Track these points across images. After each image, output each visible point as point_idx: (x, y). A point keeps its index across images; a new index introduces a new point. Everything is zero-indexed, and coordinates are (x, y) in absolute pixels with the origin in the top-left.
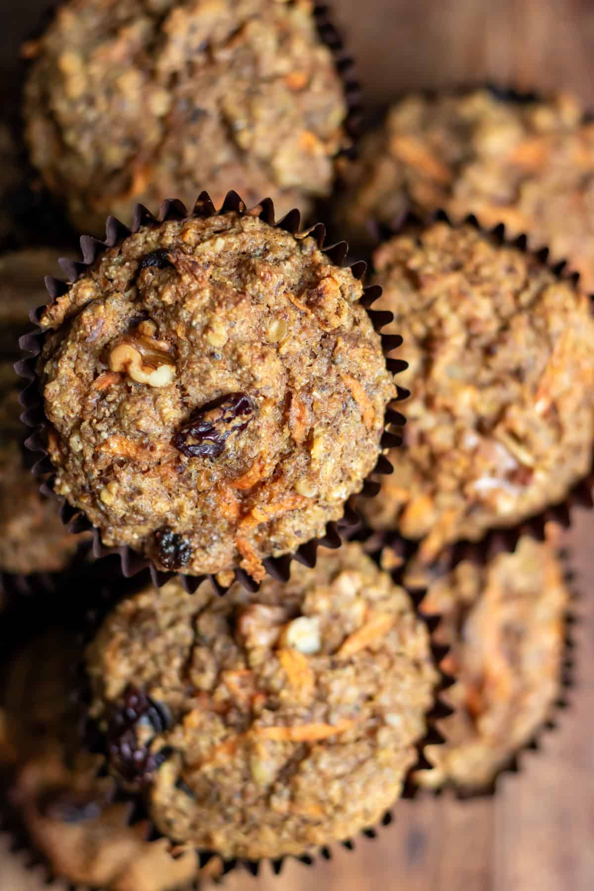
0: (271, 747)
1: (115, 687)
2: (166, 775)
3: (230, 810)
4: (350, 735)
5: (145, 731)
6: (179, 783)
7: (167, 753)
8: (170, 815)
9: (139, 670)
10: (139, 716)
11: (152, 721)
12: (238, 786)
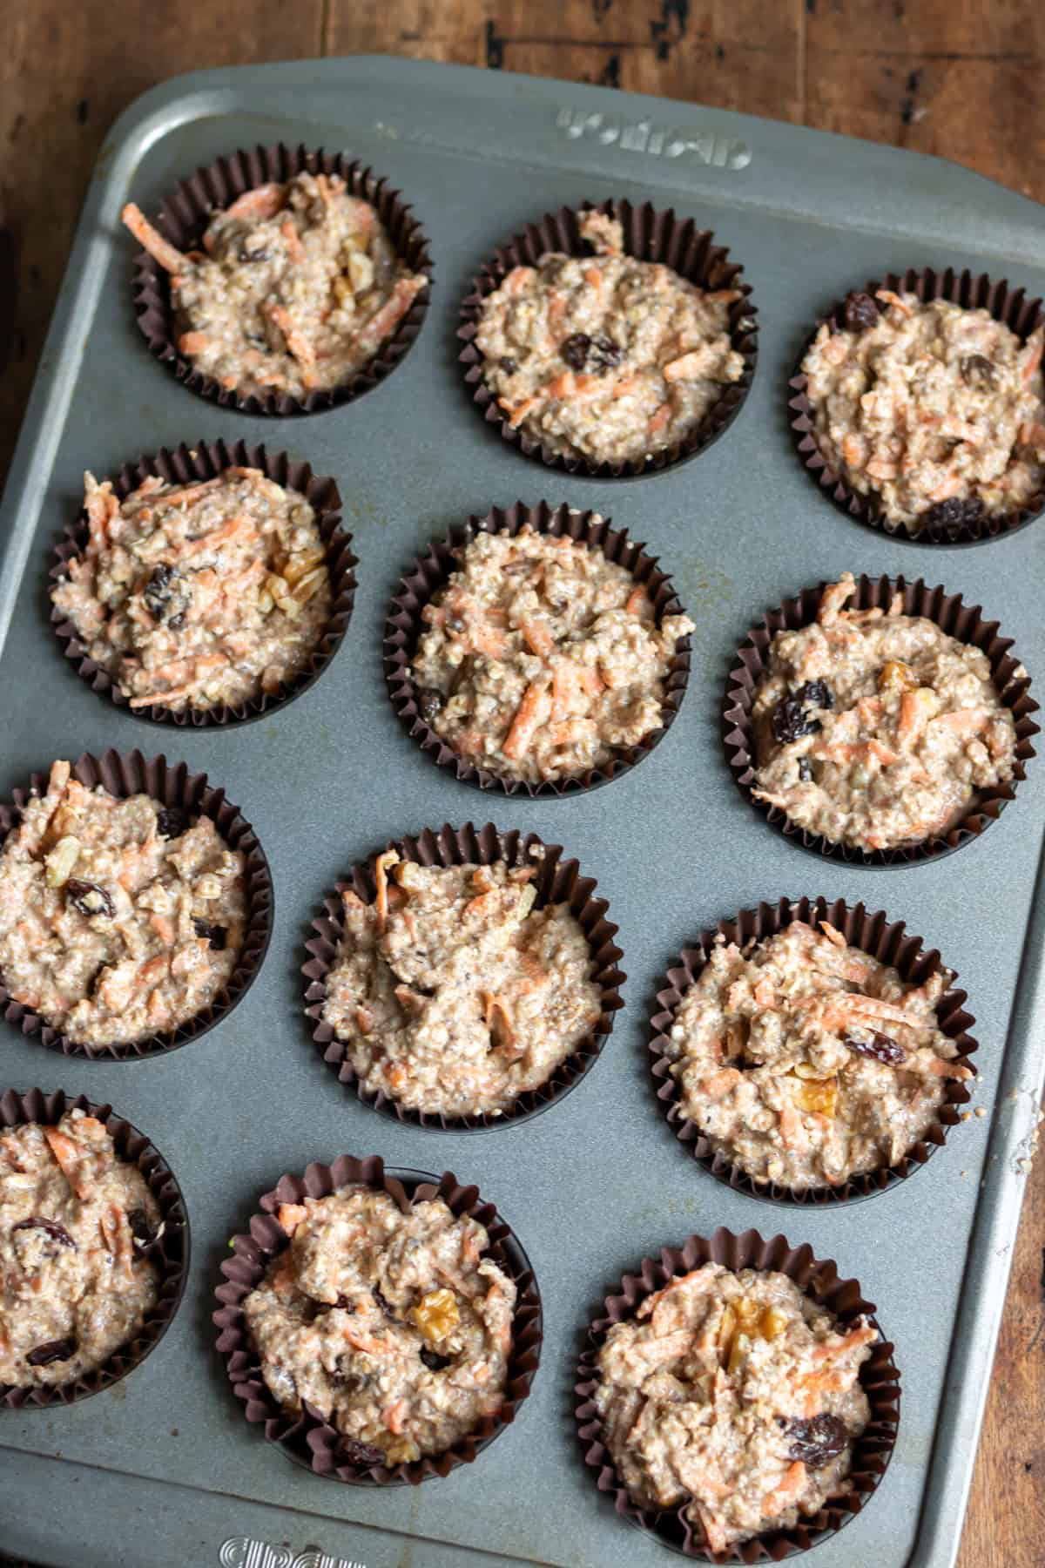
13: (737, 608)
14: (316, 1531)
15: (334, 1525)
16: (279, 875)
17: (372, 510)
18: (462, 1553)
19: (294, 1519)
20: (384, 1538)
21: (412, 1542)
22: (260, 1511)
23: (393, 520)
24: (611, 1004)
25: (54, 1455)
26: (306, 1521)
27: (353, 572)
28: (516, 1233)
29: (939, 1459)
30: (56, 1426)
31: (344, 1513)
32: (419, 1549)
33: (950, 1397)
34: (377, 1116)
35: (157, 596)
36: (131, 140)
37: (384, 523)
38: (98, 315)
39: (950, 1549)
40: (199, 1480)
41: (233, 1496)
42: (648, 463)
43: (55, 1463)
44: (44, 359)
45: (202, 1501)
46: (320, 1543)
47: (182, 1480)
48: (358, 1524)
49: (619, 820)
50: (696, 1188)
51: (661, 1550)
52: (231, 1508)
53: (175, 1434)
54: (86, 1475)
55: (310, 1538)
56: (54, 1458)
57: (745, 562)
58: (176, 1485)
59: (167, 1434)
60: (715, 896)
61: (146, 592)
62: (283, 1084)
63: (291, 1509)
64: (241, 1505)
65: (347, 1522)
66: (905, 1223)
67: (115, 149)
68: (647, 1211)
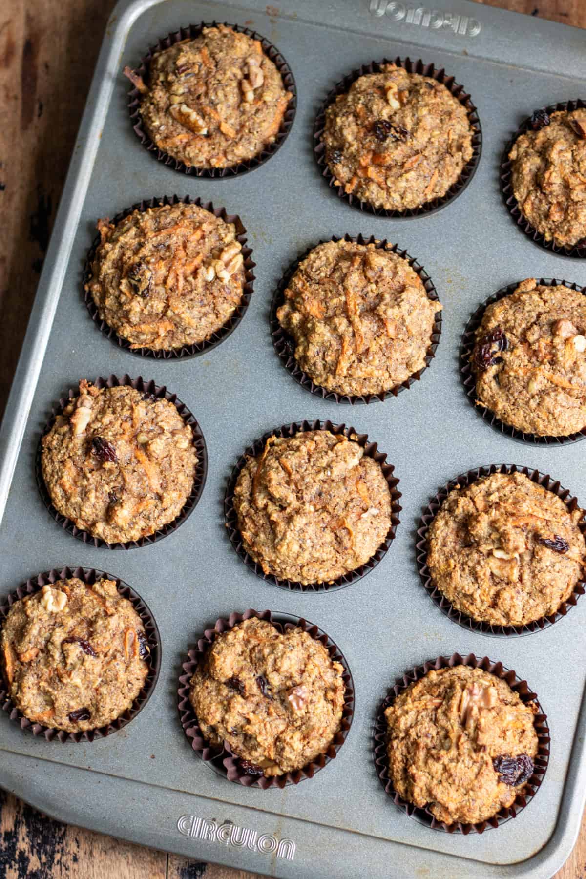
0: (542, 379)
1: (493, 324)
2: (493, 369)
3: (511, 397)
4: (575, 392)
5: (495, 347)
6: (496, 377)
7: (499, 360)
8: (486, 387)
9: (507, 322)
10: (496, 340)
11: (500, 344)
12: (520, 388)
13: (468, 296)
14: (229, 813)
15: (240, 809)
16: (211, 445)
17: (263, 234)
18: (310, 825)
19: (219, 805)
20: (267, 816)
21: (283, 819)
22: (200, 800)
23: (275, 240)
24: (395, 522)
25: (87, 768)
26: (225, 806)
27: (252, 271)
28: (341, 649)
29: (570, 778)
30: (87, 752)
31: (246, 802)
32: (287, 823)
33: (578, 744)
34: (264, 582)
35: (134, 279)
36: (126, 15)
37: (270, 242)
38: (108, 117)
39: (575, 827)
40: (165, 783)
41: (185, 792)
42: (420, 209)
43: (86, 773)
44: (77, 143)
45: (168, 795)
46: (232, 819)
47: (157, 783)
48: (253, 808)
49: (401, 417)
50: (441, 625)
51: (418, 825)
52: (183, 798)
53: (153, 757)
54: (105, 779)
55: (227, 817)
56: (87, 770)
57: (473, 268)
58: (155, 786)
59: (149, 758)
60: (454, 461)
61: (129, 277)
62: (213, 564)
63: (216, 800)
64: (189, 797)
65: (246, 807)
66: (555, 647)
67: (117, 20)
68: (413, 638)
